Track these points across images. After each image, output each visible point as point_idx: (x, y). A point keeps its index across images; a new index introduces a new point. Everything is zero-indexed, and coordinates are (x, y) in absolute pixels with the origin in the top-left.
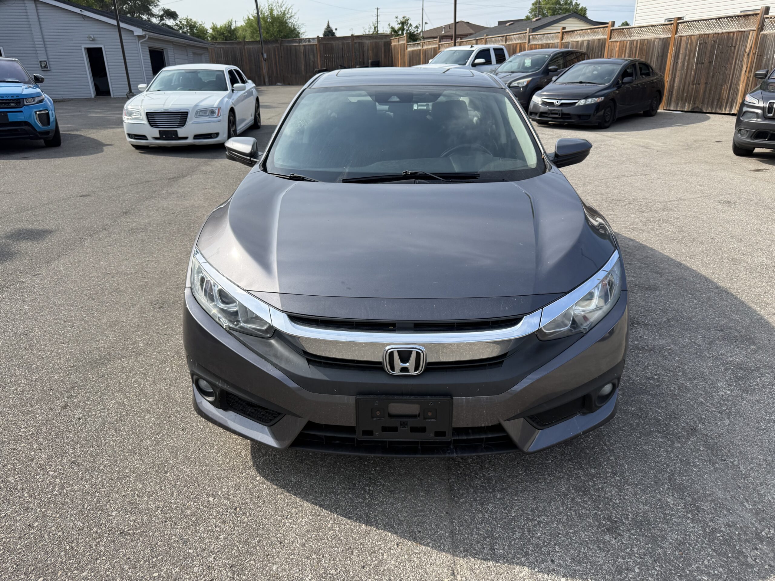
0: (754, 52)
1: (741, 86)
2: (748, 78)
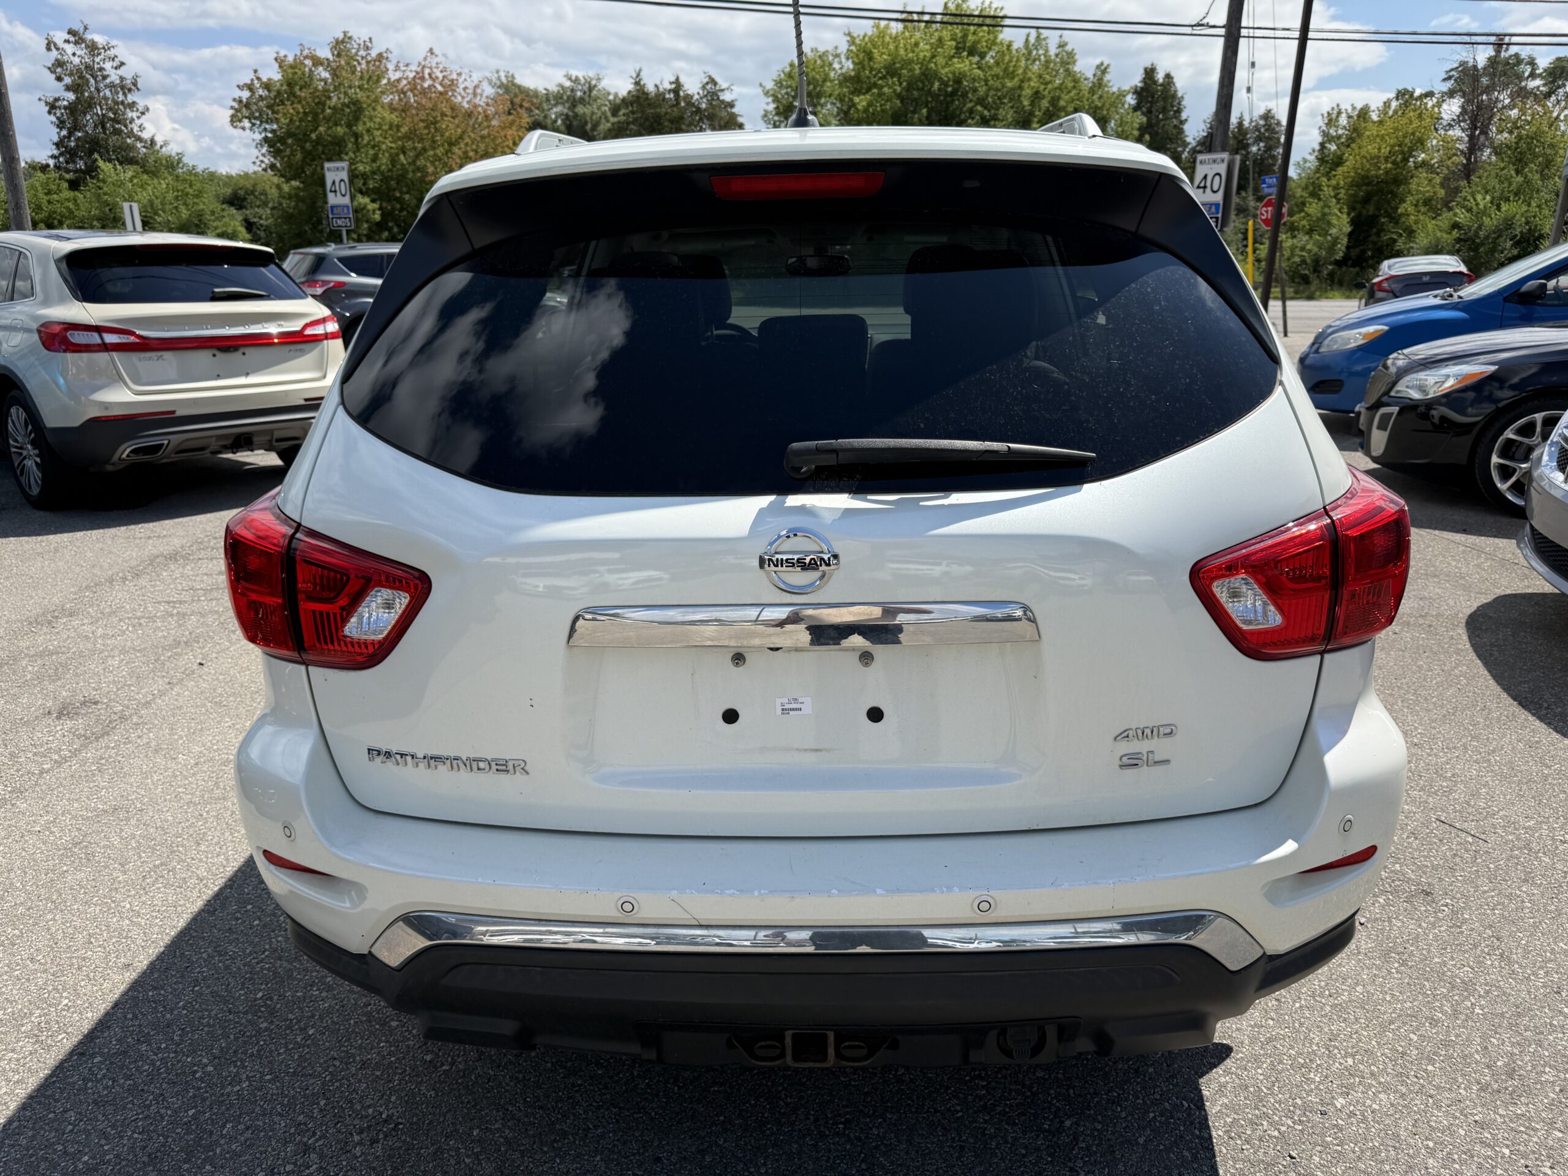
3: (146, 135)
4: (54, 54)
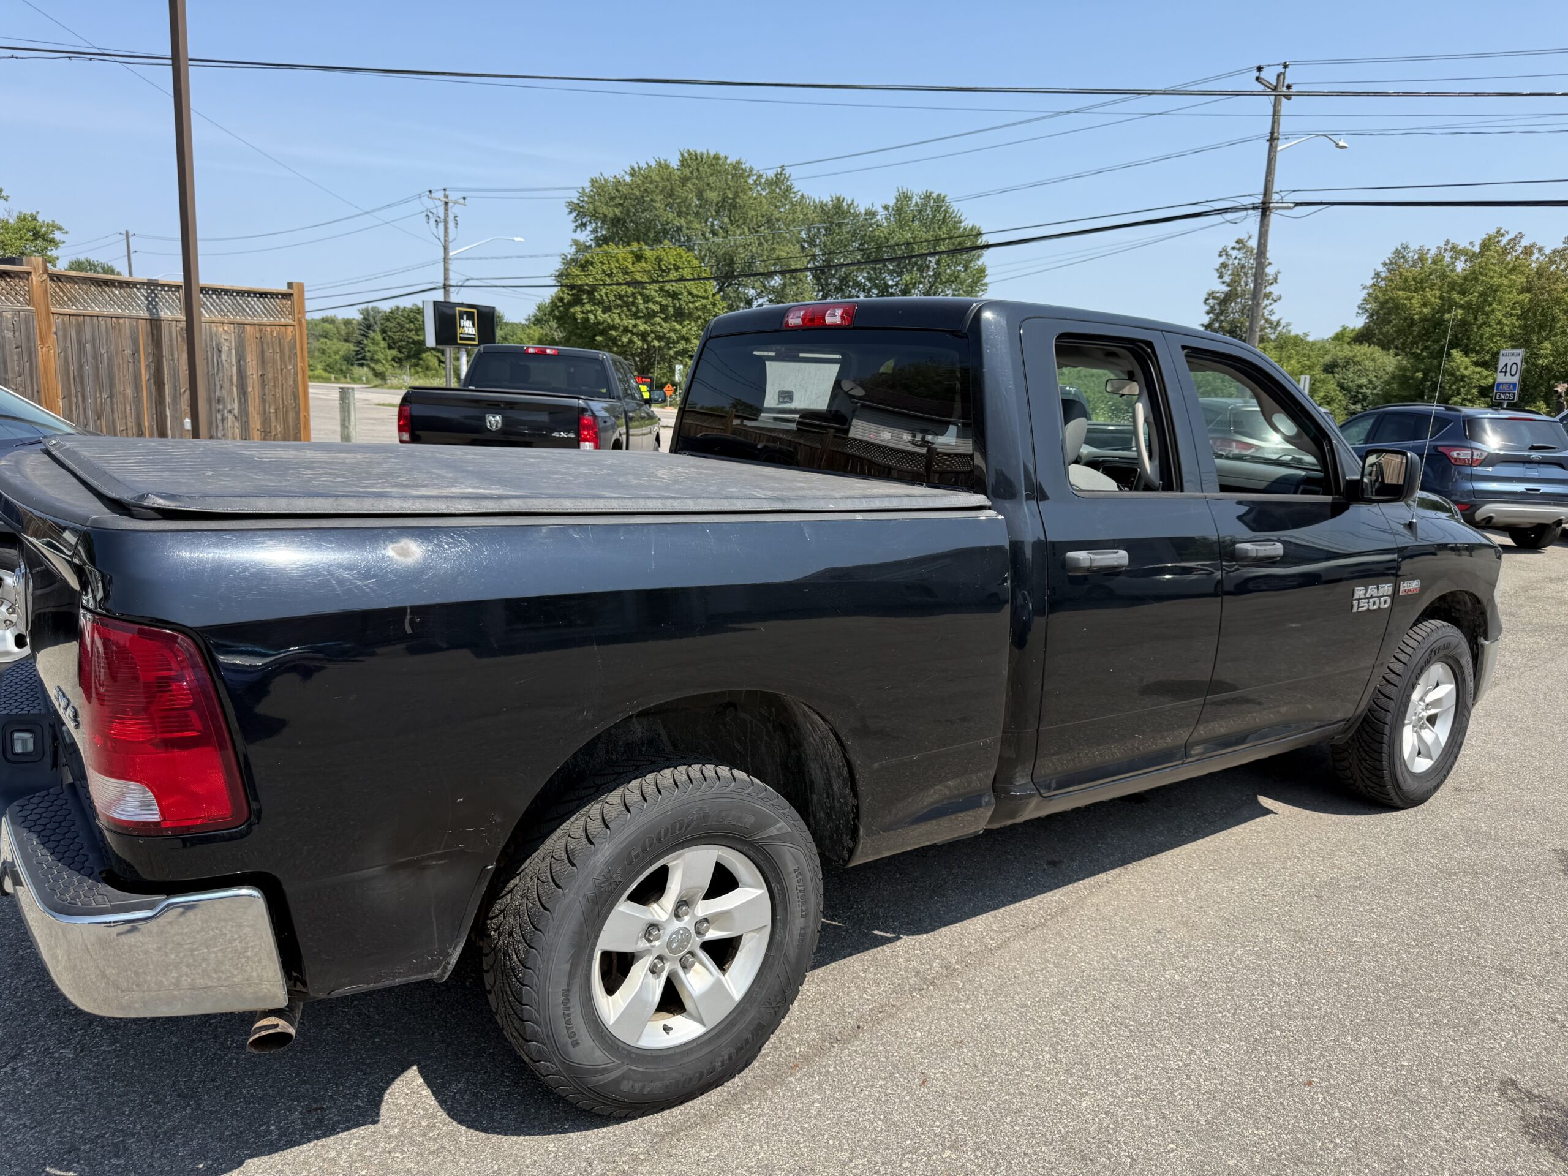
3: (1274, 318)
4: (1223, 259)
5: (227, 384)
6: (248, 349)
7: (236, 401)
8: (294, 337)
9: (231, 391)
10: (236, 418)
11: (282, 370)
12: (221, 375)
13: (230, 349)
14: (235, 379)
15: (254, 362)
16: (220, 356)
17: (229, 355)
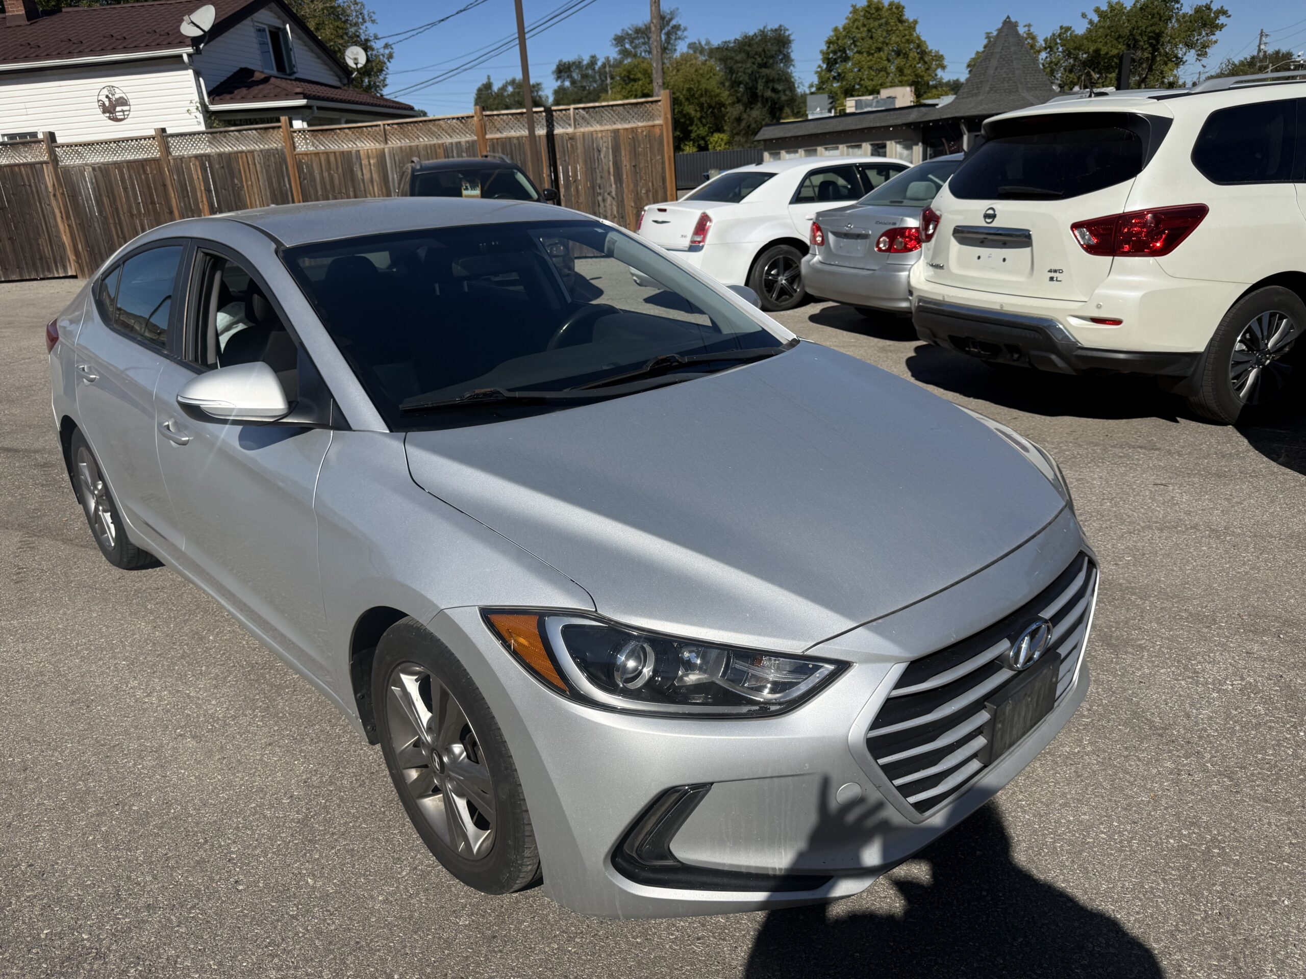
0: (61, 191)
1: (64, 237)
2: (69, 226)
5: (605, 174)
6: (622, 147)
7: (614, 186)
8: (662, 134)
9: (609, 178)
10: (613, 198)
11: (651, 160)
12: (600, 168)
13: (607, 148)
14: (612, 170)
15: (628, 157)
16: (600, 155)
17: (607, 153)
